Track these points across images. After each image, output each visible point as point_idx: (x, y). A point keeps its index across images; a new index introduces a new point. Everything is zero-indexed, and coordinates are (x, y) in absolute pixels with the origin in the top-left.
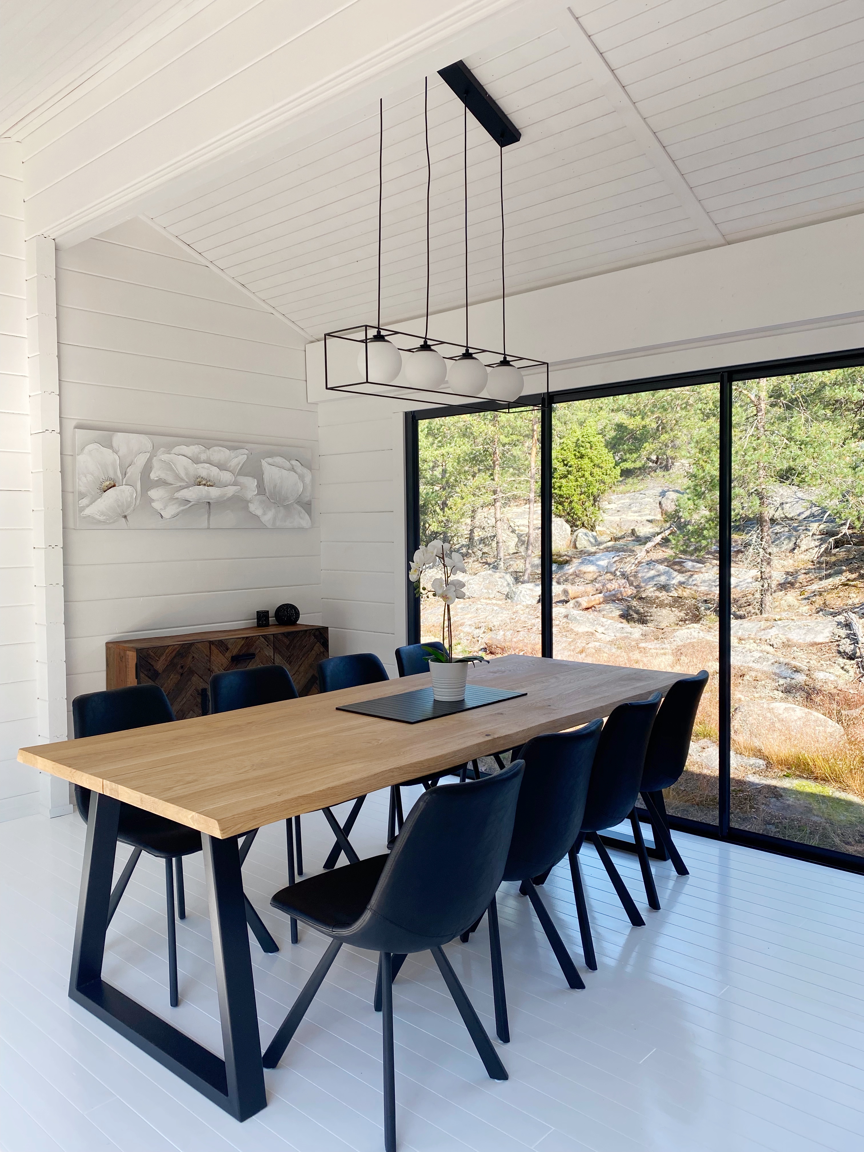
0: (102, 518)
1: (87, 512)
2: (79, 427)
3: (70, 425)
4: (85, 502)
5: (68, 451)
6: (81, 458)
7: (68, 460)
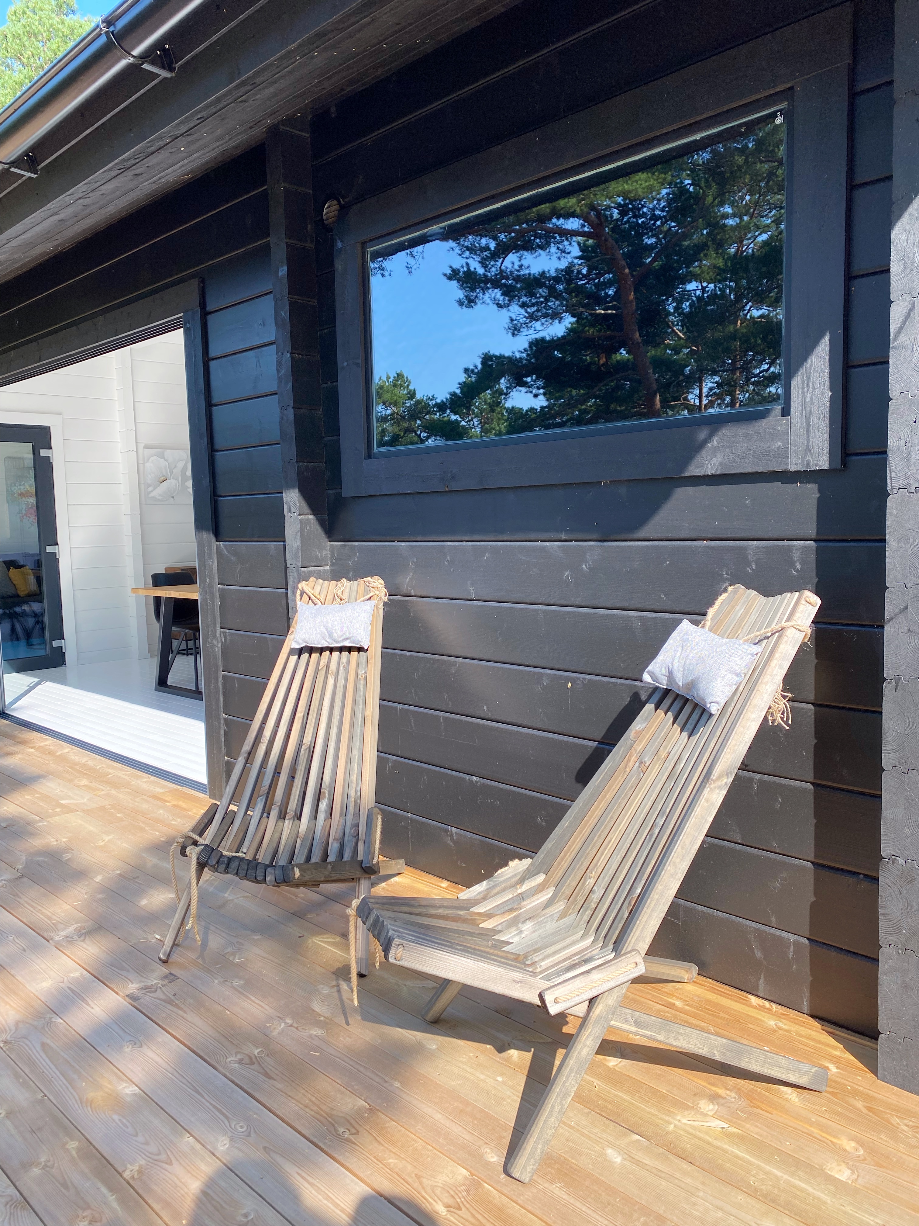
0: (160, 498)
1: (152, 495)
2: (146, 447)
3: (141, 446)
4: (150, 489)
5: (141, 461)
6: (147, 465)
7: (141, 466)
